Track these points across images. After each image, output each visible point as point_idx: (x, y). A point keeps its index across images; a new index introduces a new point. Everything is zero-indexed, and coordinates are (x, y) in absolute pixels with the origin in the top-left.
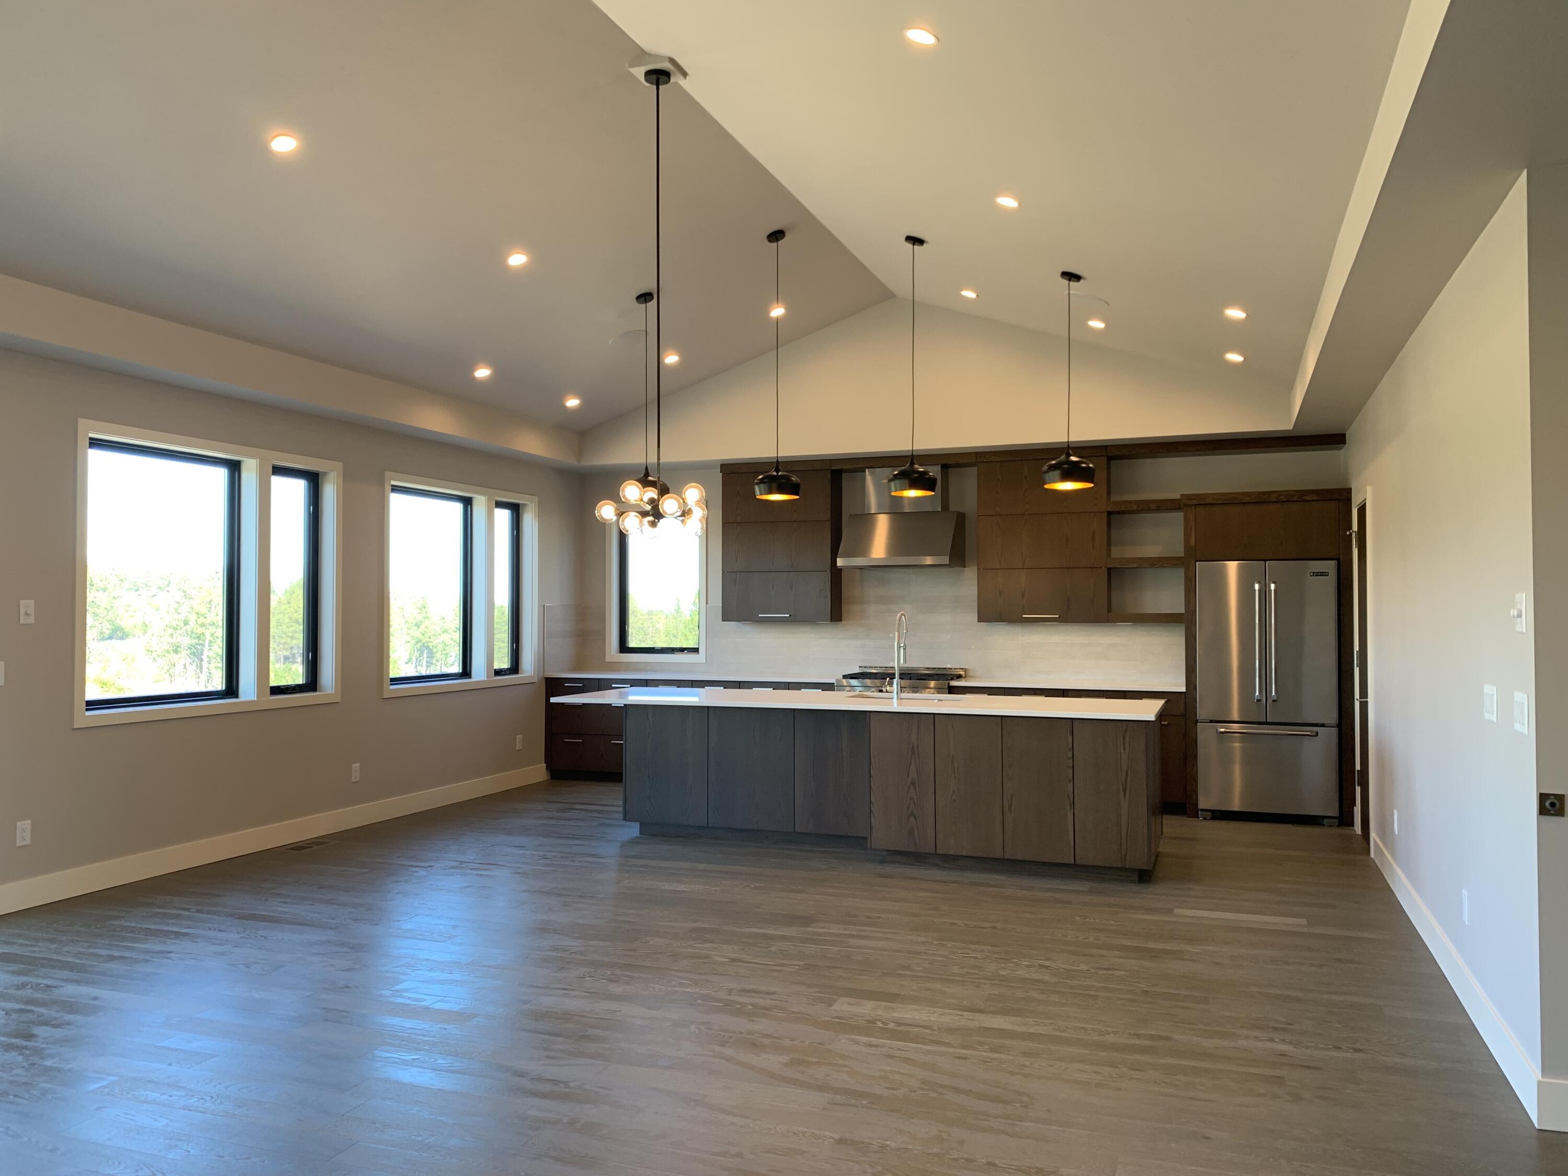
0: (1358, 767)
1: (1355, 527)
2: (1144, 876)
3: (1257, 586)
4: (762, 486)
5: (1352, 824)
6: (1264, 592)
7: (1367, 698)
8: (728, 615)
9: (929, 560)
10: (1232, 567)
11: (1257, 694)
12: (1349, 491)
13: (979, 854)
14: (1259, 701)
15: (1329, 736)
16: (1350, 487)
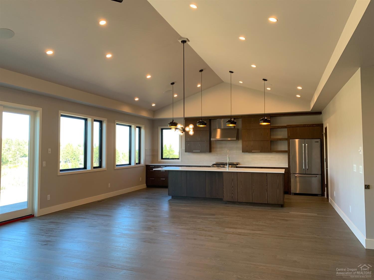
0: (326, 183)
1: (324, 132)
2: (282, 206)
3: (303, 145)
4: (199, 124)
5: (324, 196)
6: (305, 146)
7: (328, 168)
8: (186, 151)
9: (229, 139)
10: (297, 141)
11: (304, 168)
12: (323, 124)
13: (247, 202)
14: (304, 169)
15: (319, 177)
16: (322, 123)
